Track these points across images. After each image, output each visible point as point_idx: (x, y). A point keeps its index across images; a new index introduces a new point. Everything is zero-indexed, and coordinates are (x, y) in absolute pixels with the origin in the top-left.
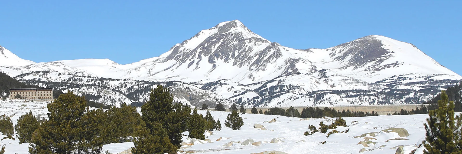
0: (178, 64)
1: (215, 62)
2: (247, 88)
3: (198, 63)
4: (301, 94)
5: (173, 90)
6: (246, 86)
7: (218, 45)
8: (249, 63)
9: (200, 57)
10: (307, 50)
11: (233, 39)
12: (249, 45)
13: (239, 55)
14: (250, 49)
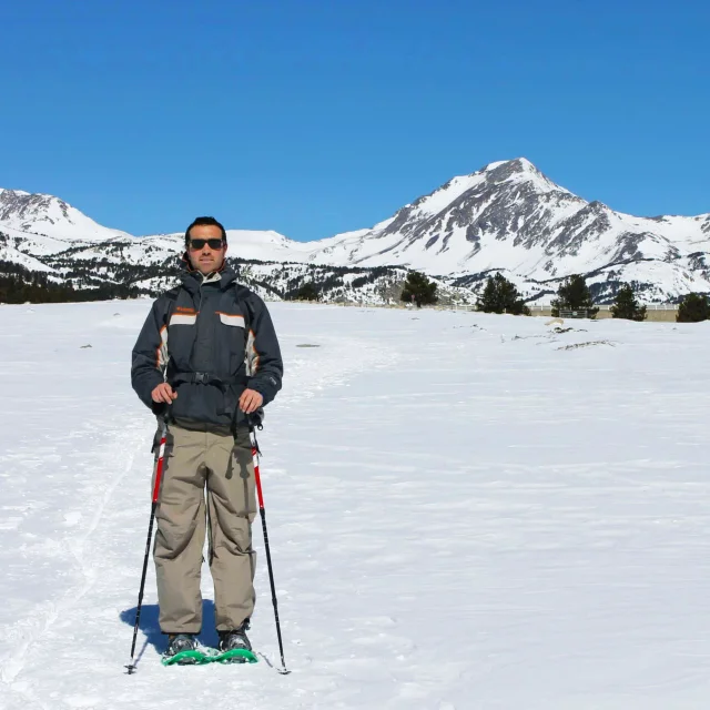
0: (407, 242)
1: (478, 238)
2: (543, 287)
3: (445, 240)
4: (657, 301)
5: (388, 286)
6: (541, 283)
7: (485, 205)
8: (546, 242)
9: (449, 228)
10: (659, 219)
11: (515, 194)
12: (547, 206)
13: (526, 226)
14: (548, 213)
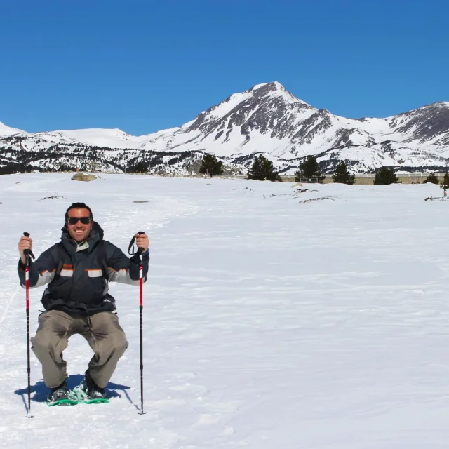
0: (203, 135)
1: (249, 133)
2: (289, 164)
3: (227, 134)
6: (288, 161)
7: (252, 112)
8: (291, 135)
9: (230, 126)
10: (362, 120)
11: (271, 104)
12: (291, 112)
13: (279, 124)
14: (292, 117)
